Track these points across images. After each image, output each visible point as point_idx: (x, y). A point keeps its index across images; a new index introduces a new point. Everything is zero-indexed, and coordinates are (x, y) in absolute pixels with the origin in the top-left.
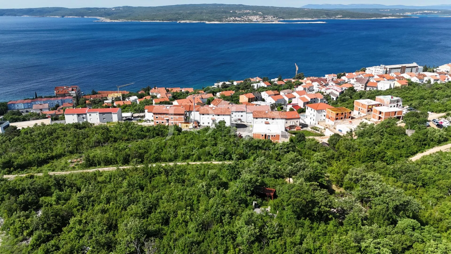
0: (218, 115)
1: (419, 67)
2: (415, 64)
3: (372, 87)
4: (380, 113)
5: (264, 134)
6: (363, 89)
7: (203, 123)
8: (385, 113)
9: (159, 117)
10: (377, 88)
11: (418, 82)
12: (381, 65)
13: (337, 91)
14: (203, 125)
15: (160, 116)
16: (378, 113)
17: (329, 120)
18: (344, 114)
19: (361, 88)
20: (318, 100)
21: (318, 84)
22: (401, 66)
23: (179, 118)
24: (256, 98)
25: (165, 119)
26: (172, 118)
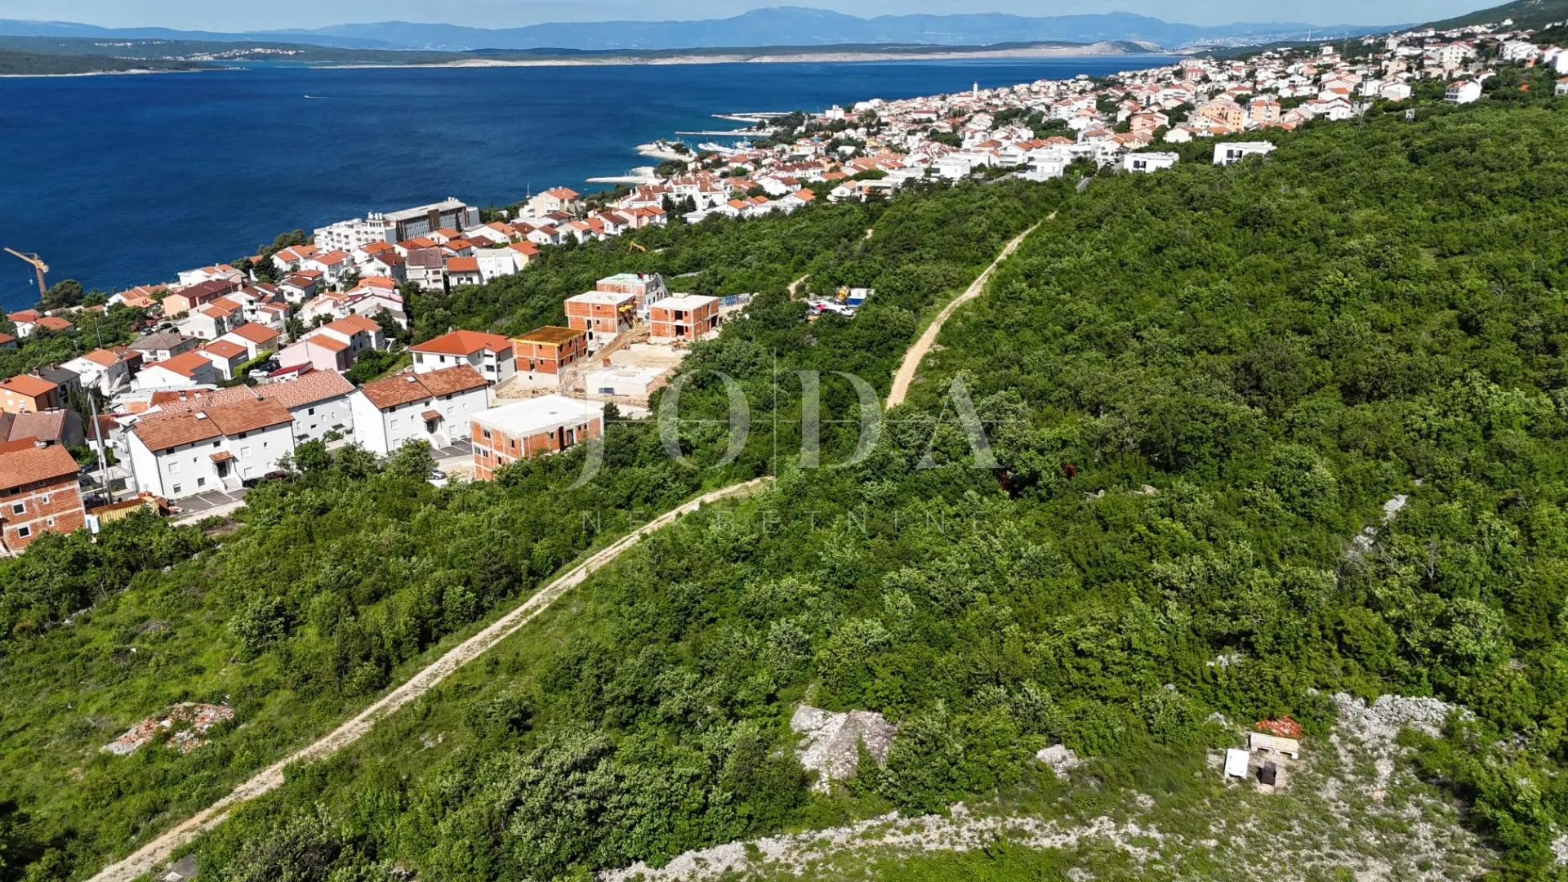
0: (242, 435)
1: (469, 209)
2: (453, 203)
3: (465, 273)
4: (679, 315)
5: (555, 430)
6: (441, 286)
7: (177, 489)
8: (695, 311)
10: (478, 272)
11: (550, 241)
12: (371, 216)
16: (670, 315)
17: (533, 373)
18: (573, 345)
19: (435, 281)
20: (369, 337)
21: (252, 299)
22: (425, 212)
23: (57, 496)
24: (64, 388)
26: (19, 509)
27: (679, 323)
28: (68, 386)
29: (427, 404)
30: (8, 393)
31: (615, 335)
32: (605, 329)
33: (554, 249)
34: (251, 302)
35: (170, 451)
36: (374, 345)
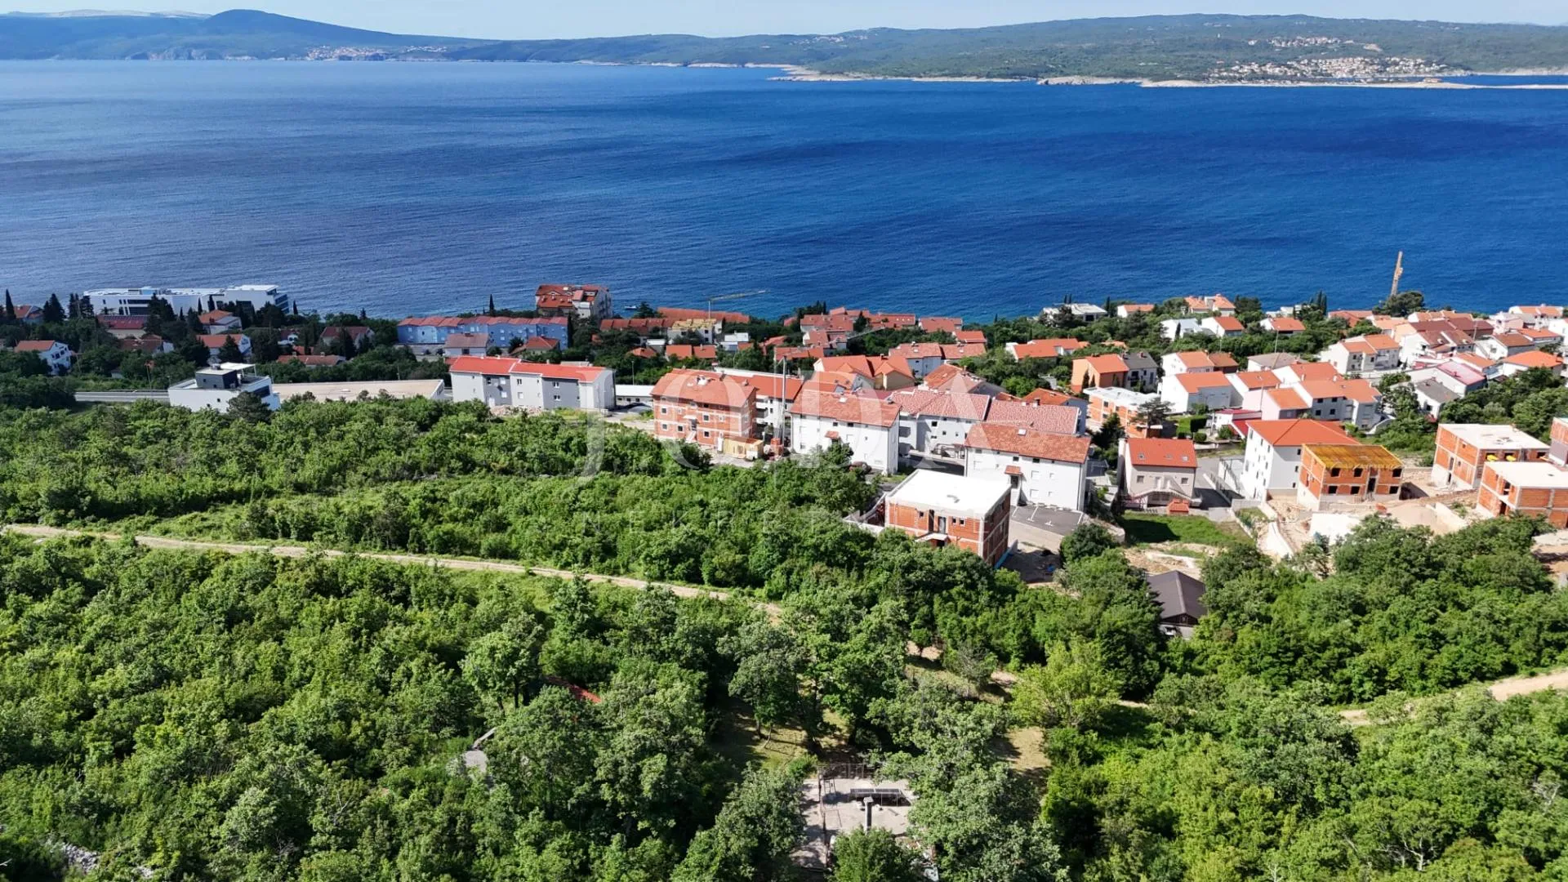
0: (850, 425)
4: (1509, 488)
5: (925, 511)
7: (802, 447)
9: (670, 409)
15: (673, 406)
16: (1499, 487)
18: (1366, 476)
20: (1352, 406)
21: (1425, 343)
24: (1135, 374)
25: (687, 417)
26: (706, 418)
28: (1141, 373)
32: (1463, 476)
34: (1424, 347)
35: (802, 417)
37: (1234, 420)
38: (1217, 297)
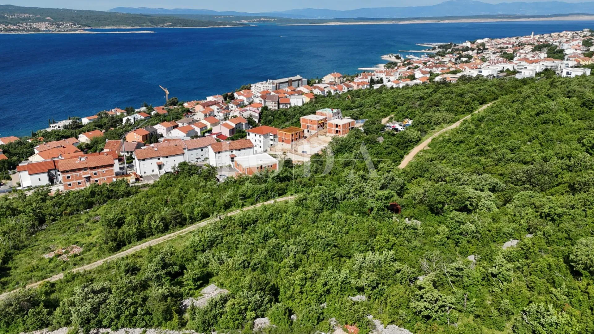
0: (167, 157)
1: (303, 80)
2: (298, 77)
3: (285, 104)
4: (337, 126)
5: (259, 166)
6: (276, 108)
7: (145, 173)
8: (343, 125)
9: (72, 176)
10: (290, 104)
11: (321, 93)
12: (268, 81)
13: (255, 112)
14: (146, 175)
15: (74, 174)
16: (334, 126)
17: (283, 143)
18: (298, 134)
19: (275, 106)
20: (243, 125)
21: (218, 108)
22: (287, 80)
23: (107, 171)
24: (152, 134)
25: (83, 176)
26: (95, 174)
27: (337, 129)
28: (153, 133)
29: (232, 152)
30: (135, 134)
31: (316, 131)
32: (313, 129)
33: (321, 96)
34: (218, 109)
35: (144, 160)
36: (244, 128)
37: (216, 137)
38: (116, 109)
